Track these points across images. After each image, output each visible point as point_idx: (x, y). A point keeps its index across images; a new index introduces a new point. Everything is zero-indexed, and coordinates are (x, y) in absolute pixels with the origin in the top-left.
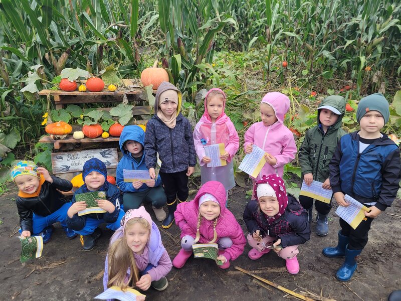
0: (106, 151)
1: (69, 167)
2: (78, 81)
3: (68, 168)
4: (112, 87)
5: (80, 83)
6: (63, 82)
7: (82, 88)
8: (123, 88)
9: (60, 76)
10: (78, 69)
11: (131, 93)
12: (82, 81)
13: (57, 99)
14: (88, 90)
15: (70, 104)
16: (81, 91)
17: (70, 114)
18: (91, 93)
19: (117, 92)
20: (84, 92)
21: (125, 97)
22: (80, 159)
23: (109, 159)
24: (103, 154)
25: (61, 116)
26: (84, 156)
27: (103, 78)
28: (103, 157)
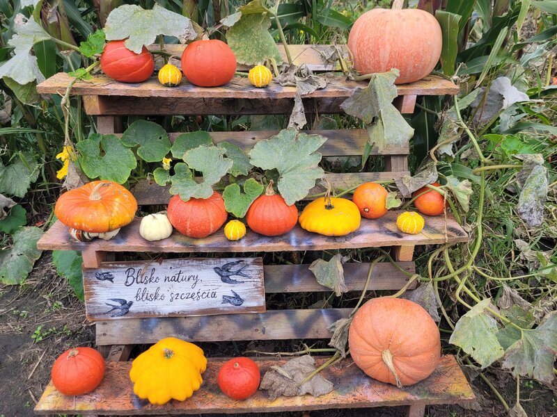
0: (233, 264)
1: (131, 303)
2: (158, 48)
3: (126, 305)
4: (260, 74)
5: (165, 56)
6: (112, 51)
7: (169, 73)
8: (291, 76)
9: (105, 30)
10: (159, 10)
11: (317, 95)
12: (169, 48)
13: (93, 107)
14: (187, 80)
15: (134, 117)
16: (167, 85)
17: (134, 150)
18: (196, 92)
19: (273, 88)
20: (173, 86)
21: (299, 107)
22: (161, 282)
23: (239, 289)
24: (224, 273)
25: (107, 157)
26: (171, 274)
27: (229, 39)
28: (224, 281)
